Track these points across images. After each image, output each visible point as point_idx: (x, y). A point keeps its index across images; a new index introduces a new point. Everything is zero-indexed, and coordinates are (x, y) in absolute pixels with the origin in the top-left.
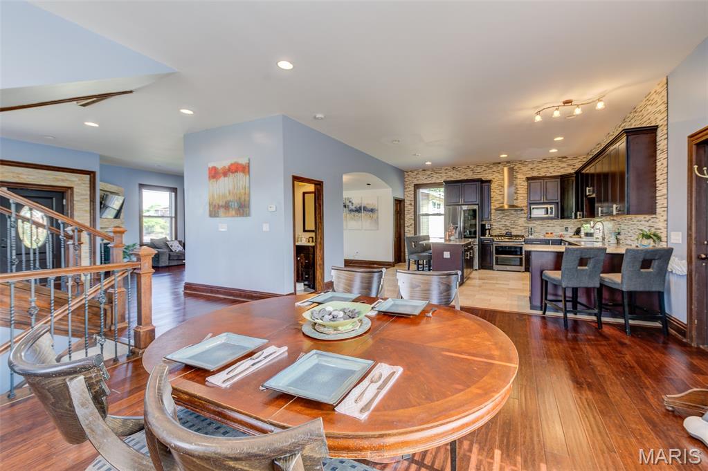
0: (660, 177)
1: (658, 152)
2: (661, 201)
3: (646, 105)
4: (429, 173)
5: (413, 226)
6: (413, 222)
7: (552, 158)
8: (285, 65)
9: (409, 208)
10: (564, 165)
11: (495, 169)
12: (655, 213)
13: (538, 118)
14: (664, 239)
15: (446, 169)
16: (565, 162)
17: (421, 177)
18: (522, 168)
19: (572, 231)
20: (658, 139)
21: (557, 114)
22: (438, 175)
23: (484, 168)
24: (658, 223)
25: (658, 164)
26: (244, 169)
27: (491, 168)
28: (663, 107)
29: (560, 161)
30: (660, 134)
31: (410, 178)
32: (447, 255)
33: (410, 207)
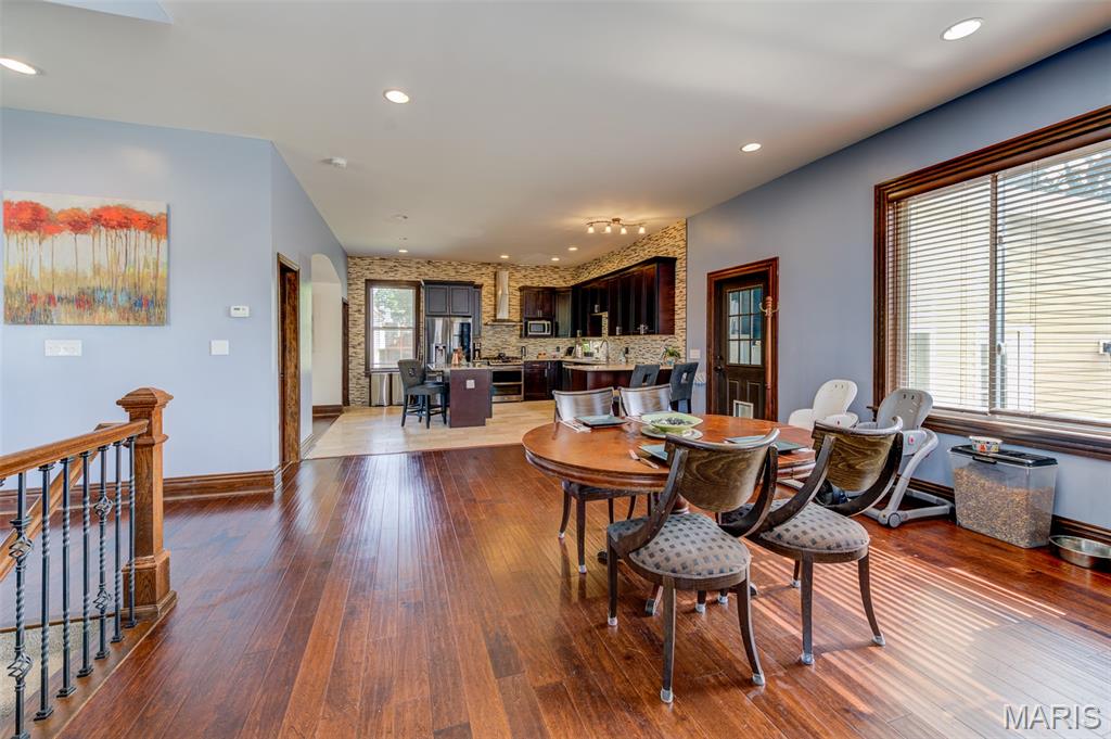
0: (679, 303)
1: (677, 281)
2: (679, 324)
3: (662, 237)
4: (391, 264)
5: (363, 346)
6: (363, 339)
7: (545, 267)
8: (397, 97)
9: (357, 317)
10: (556, 276)
11: (484, 270)
12: (673, 334)
13: (591, 230)
14: (682, 355)
15: (418, 263)
16: (556, 273)
17: (378, 269)
18: (516, 274)
19: (563, 350)
20: (677, 270)
21: (608, 230)
22: (405, 270)
23: (471, 268)
24: (677, 342)
25: (677, 291)
26: (155, 226)
27: (480, 269)
28: (682, 244)
29: (552, 271)
30: (678, 265)
31: (358, 269)
32: (470, 384)
33: (357, 315)
